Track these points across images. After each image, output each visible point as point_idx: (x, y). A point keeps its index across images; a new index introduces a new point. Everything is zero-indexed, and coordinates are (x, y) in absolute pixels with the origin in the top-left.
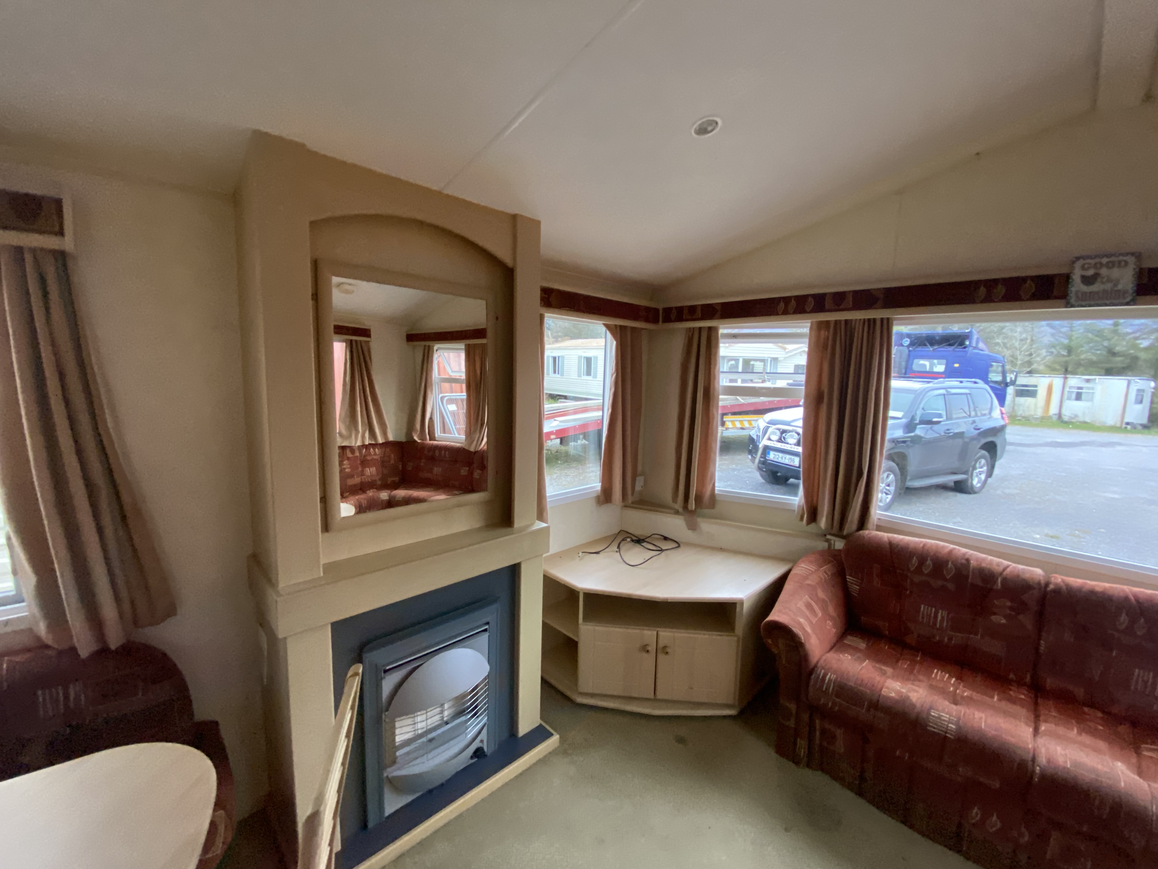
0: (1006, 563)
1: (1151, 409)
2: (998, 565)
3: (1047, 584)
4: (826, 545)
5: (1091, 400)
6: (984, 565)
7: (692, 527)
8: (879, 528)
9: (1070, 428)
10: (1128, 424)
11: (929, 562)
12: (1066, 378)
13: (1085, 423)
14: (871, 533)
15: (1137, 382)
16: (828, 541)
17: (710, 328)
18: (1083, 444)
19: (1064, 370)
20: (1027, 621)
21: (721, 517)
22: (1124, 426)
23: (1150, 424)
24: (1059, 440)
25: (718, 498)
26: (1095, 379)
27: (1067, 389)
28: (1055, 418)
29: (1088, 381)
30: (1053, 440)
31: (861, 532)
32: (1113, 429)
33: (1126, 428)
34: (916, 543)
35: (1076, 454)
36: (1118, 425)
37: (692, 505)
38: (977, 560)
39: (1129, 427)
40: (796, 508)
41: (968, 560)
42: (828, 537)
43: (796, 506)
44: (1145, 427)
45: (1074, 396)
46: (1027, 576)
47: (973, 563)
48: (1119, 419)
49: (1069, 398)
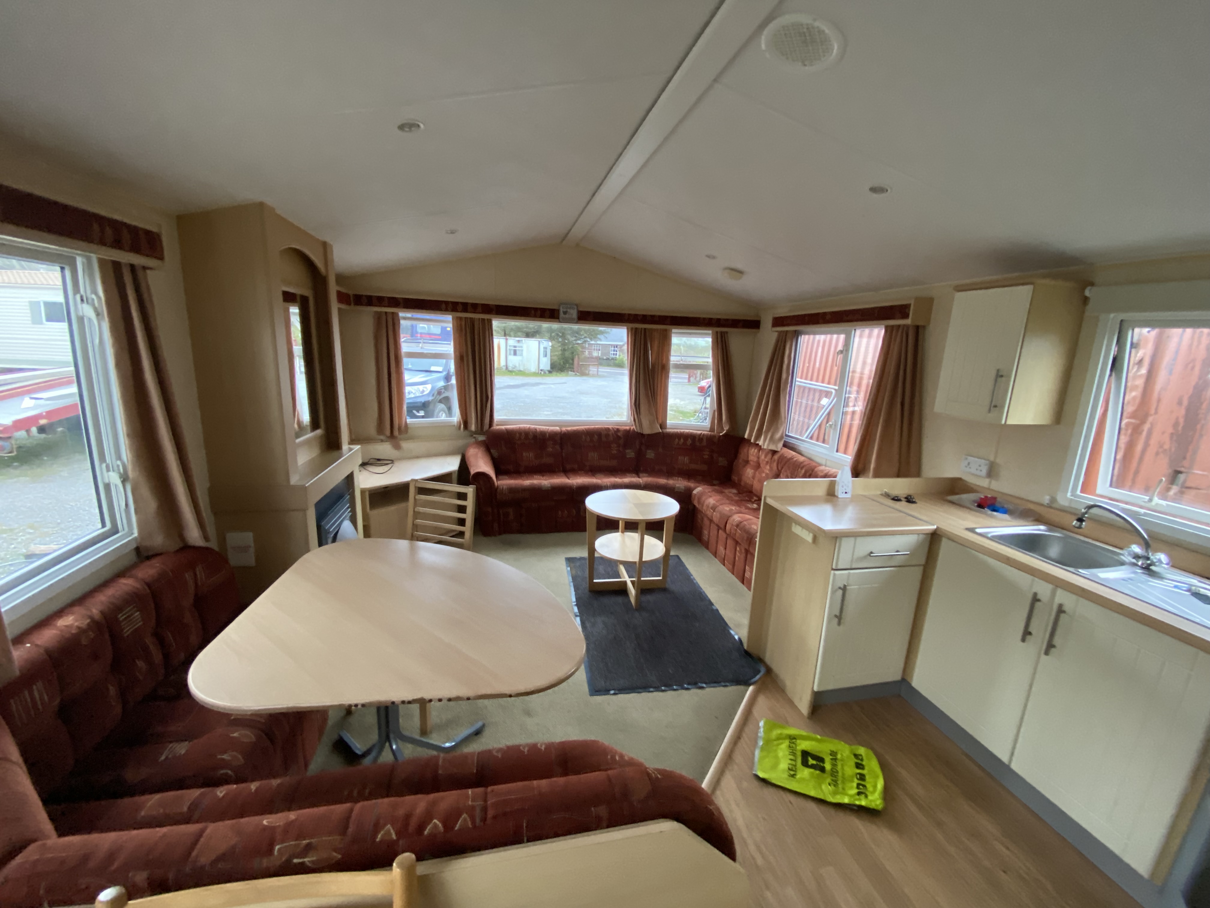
0: (548, 428)
1: (551, 360)
2: (546, 428)
3: (561, 432)
4: (474, 440)
5: (522, 355)
6: (542, 430)
7: (397, 447)
8: (497, 425)
9: (514, 375)
10: (541, 370)
11: (523, 434)
12: (507, 339)
13: (520, 371)
14: (495, 427)
15: (543, 343)
16: (475, 438)
17: (393, 313)
18: (523, 385)
19: (503, 333)
20: (558, 447)
21: (412, 438)
22: (540, 372)
23: (552, 370)
24: (512, 384)
25: (409, 426)
26: (522, 340)
27: (508, 348)
28: (504, 368)
29: (519, 341)
30: (508, 384)
31: (492, 428)
32: (535, 374)
33: (541, 373)
34: (516, 427)
35: (524, 392)
36: (537, 372)
37: (396, 433)
38: (539, 429)
39: (542, 372)
40: (456, 424)
41: (536, 429)
42: (474, 436)
43: (456, 422)
44: (550, 372)
45: (512, 352)
46: (555, 430)
47: (538, 430)
48: (537, 368)
49: (510, 354)
